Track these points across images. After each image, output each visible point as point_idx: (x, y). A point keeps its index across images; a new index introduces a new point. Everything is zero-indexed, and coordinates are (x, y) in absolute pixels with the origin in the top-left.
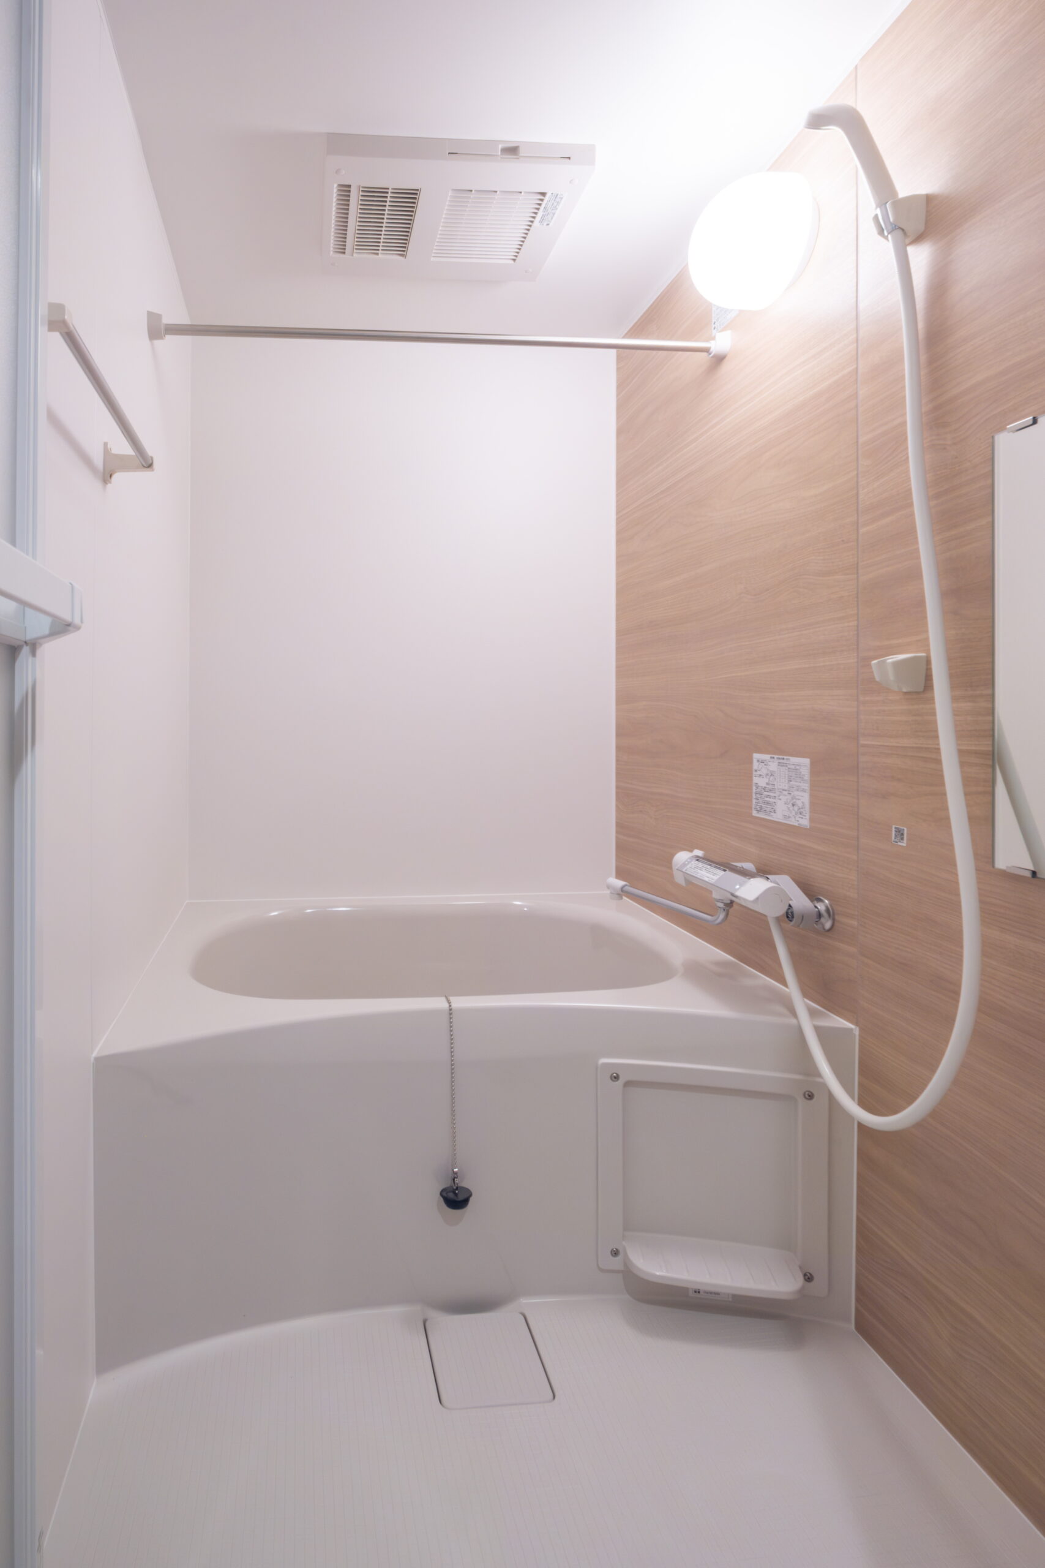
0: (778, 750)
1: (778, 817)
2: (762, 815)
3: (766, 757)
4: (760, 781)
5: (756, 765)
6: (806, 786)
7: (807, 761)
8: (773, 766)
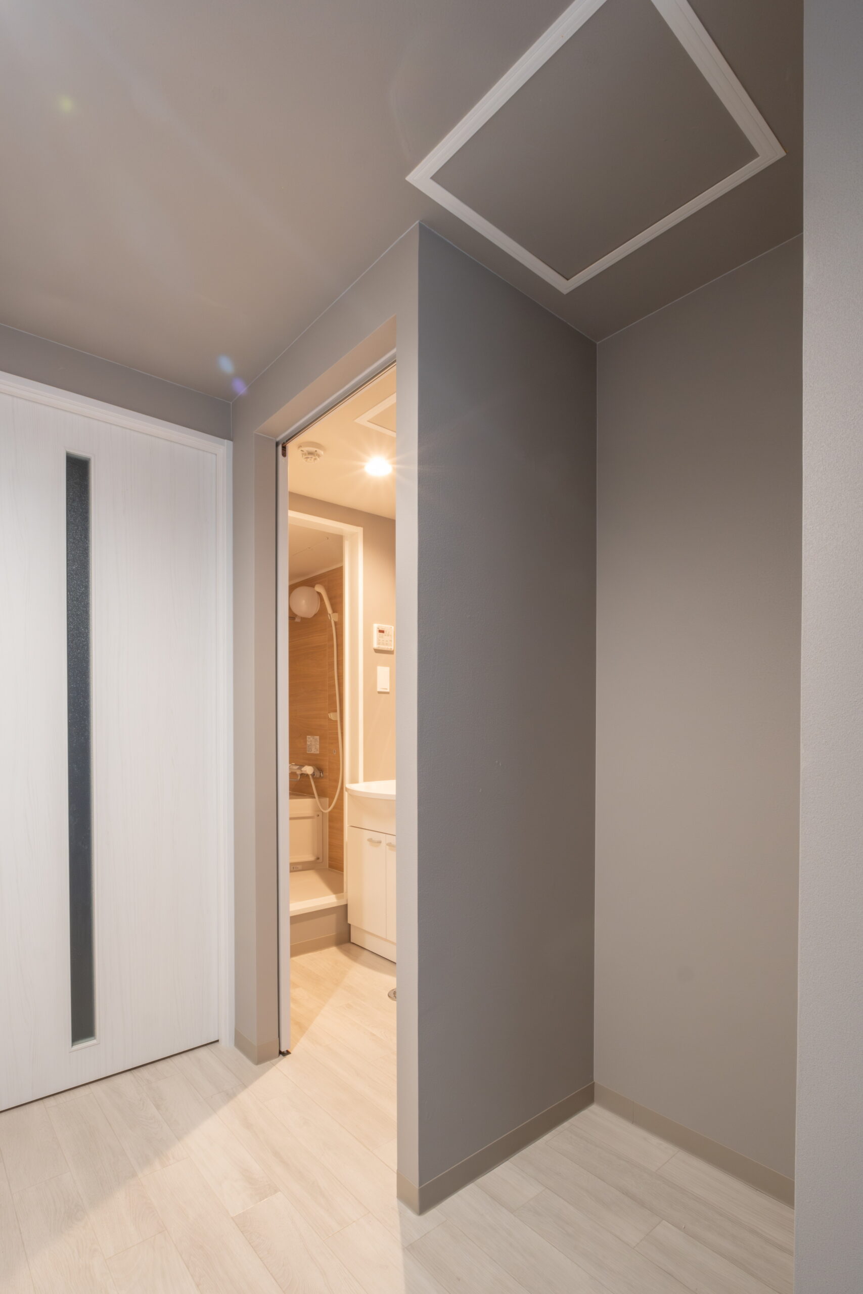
0: (312, 734)
1: (312, 752)
2: (309, 752)
3: (310, 737)
4: (308, 743)
5: (307, 739)
6: (318, 743)
7: (318, 737)
8: (312, 739)
